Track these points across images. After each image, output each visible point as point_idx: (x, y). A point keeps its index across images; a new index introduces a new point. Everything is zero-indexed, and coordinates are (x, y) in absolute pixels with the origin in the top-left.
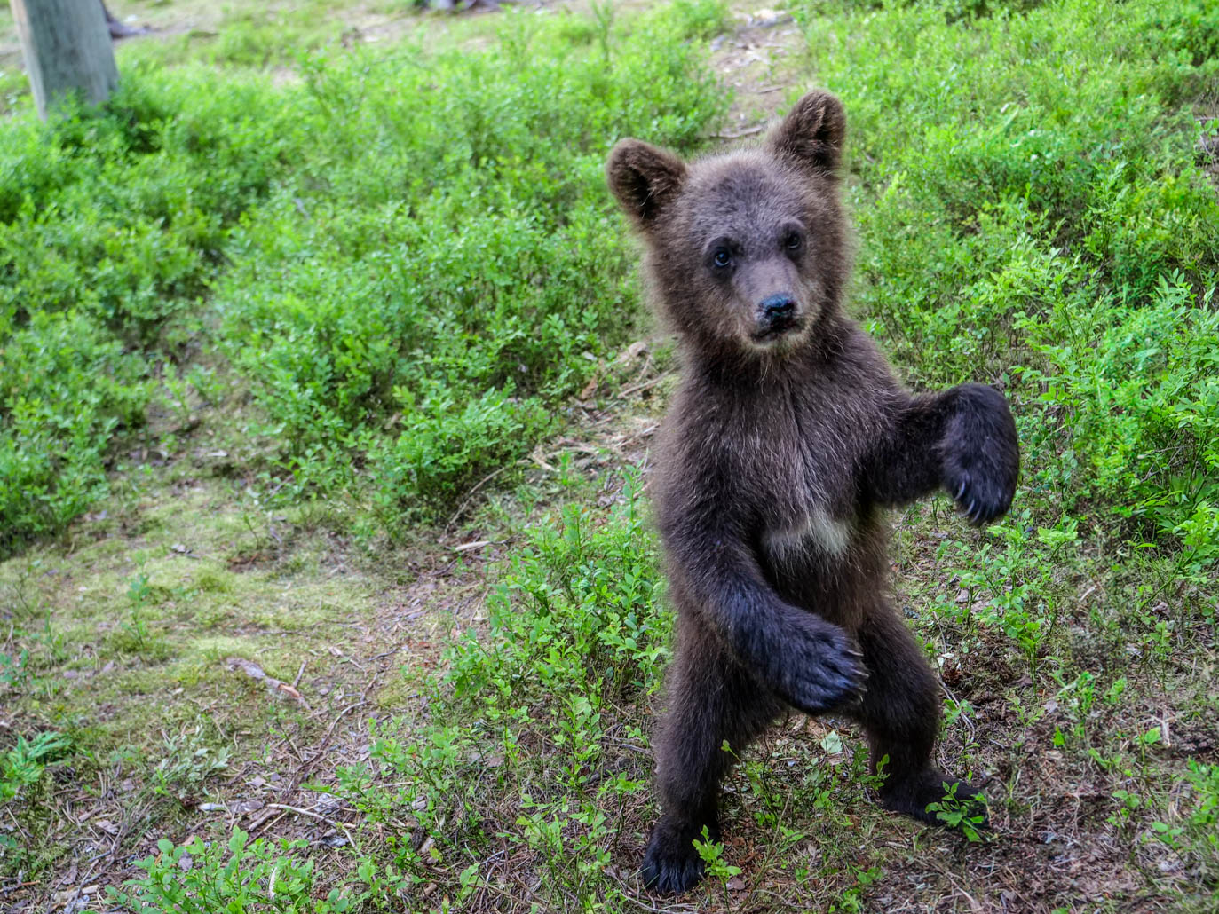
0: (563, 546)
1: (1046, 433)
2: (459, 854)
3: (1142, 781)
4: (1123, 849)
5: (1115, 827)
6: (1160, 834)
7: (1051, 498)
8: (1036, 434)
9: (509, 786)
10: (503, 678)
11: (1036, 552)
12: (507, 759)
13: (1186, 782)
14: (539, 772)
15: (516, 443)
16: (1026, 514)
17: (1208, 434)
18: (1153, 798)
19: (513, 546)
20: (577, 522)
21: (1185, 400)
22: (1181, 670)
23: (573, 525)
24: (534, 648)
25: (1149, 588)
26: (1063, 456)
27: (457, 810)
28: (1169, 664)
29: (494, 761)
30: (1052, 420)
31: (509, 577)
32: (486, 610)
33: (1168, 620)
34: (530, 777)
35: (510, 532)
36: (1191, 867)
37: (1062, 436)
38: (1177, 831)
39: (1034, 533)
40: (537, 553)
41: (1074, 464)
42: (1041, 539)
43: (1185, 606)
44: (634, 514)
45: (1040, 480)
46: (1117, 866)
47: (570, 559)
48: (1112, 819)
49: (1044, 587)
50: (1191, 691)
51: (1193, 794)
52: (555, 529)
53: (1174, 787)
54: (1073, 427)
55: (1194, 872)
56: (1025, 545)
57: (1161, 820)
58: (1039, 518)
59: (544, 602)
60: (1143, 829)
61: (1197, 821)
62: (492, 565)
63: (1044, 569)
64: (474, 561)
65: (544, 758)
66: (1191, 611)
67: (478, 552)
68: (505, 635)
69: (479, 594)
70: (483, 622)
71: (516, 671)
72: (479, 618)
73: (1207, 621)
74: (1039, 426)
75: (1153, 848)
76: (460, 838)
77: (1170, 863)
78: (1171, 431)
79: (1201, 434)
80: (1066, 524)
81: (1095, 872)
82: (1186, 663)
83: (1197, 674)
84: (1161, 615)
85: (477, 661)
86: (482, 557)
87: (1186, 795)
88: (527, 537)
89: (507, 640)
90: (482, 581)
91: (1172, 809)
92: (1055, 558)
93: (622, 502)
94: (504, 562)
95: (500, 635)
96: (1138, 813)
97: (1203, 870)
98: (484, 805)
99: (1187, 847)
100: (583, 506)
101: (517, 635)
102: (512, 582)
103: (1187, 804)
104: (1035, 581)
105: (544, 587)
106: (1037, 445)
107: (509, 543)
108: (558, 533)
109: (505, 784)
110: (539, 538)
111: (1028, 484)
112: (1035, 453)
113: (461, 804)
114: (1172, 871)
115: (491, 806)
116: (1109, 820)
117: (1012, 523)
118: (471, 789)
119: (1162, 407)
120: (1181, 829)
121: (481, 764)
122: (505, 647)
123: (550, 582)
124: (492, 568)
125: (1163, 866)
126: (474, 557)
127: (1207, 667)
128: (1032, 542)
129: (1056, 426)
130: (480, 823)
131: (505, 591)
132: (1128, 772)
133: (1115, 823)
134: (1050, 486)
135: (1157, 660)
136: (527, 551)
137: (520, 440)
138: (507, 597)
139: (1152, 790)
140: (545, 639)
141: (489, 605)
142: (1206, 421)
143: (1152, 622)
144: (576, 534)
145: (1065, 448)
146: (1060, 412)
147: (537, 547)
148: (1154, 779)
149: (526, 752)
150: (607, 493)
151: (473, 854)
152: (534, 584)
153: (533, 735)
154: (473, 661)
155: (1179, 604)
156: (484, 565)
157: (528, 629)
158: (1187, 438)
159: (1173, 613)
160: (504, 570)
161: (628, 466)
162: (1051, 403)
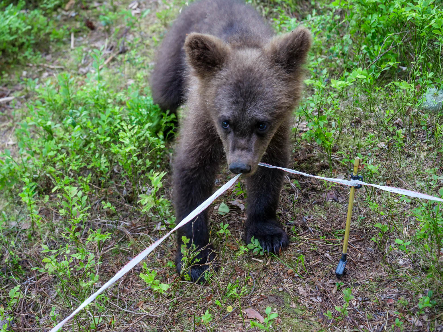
0: (60, 99)
1: (335, 25)
2: (7, 280)
3: (390, 217)
4: (379, 255)
5: (375, 243)
6: (399, 245)
7: (338, 62)
8: (328, 25)
9: (35, 240)
10: (28, 177)
11: (331, 93)
12: (33, 223)
13: (412, 217)
14: (52, 230)
15: (28, 37)
16: (325, 71)
17: (423, 23)
18: (395, 226)
19: (29, 100)
20: (67, 85)
21: (411, 4)
22: (409, 156)
23: (65, 86)
24: (46, 159)
25: (392, 112)
26: (344, 38)
27: (5, 255)
28: (402, 153)
29: (26, 225)
30: (338, 17)
31: (28, 118)
32: (15, 138)
33: (402, 128)
34: (47, 234)
35: (27, 91)
36: (415, 262)
37: (343, 26)
38: (408, 243)
39: (329, 82)
40: (43, 103)
41: (350, 42)
42: (333, 86)
43: (411, 120)
44: (100, 78)
45: (332, 52)
46: (377, 264)
47: (64, 106)
48: (374, 239)
49: (335, 113)
50: (414, 167)
51: (416, 223)
52: (55, 88)
53: (406, 219)
54: (349, 21)
55: (417, 264)
56: (324, 89)
57: (399, 238)
58: (332, 73)
59: (49, 131)
60: (390, 243)
61: (418, 237)
62: (17, 111)
63: (335, 102)
64: (6, 109)
65: (55, 222)
66: (414, 123)
67: (8, 103)
68: (28, 152)
69: (10, 128)
70: (14, 145)
71: (35, 173)
72: (11, 142)
73: (423, 128)
74: (331, 21)
75: (395, 253)
76: (7, 271)
77: (404, 260)
78: (403, 22)
79: (419, 23)
80: (346, 77)
81: (365, 267)
82: (411, 151)
83: (417, 157)
84: (398, 125)
85: (12, 168)
86: (11, 106)
87: (412, 223)
88: (37, 93)
89: (29, 155)
90: (11, 121)
91: (405, 232)
92: (341, 96)
93: (93, 71)
94: (24, 109)
95: (24, 152)
96: (387, 235)
97: (422, 263)
98: (20, 251)
99: (413, 251)
100: (70, 75)
101: (35, 152)
102: (30, 121)
103: (413, 228)
104: (330, 109)
105: (49, 123)
106: (330, 32)
107: (27, 98)
108: (55, 91)
109: (33, 238)
110: (45, 94)
111: (325, 55)
112: (329, 37)
113: (7, 252)
114: (405, 264)
115: (25, 252)
116: (372, 240)
117: (317, 77)
118: (13, 243)
119: (398, 9)
120: (410, 242)
121: (18, 228)
122: (28, 159)
123: (53, 120)
124: (17, 113)
125: (401, 262)
126: (6, 106)
127: (423, 154)
128: (328, 87)
129: (339, 20)
130: (19, 262)
131: (26, 126)
132: (382, 213)
133: (375, 241)
134: (337, 55)
135: (396, 151)
136: (38, 102)
137: (30, 35)
138: (27, 130)
139: (394, 221)
140: (52, 154)
141: (17, 135)
142: (422, 16)
143: (394, 129)
144: (67, 91)
145: (345, 33)
146: (342, 13)
147: (44, 99)
148: (395, 216)
149: (44, 219)
150: (84, 66)
151: (16, 280)
152: (44, 122)
153: (48, 210)
154: (9, 168)
155: (408, 119)
156: (13, 111)
157: (41, 148)
158: (411, 26)
159: (404, 124)
160: (25, 114)
161: (95, 50)
162: (337, 7)
